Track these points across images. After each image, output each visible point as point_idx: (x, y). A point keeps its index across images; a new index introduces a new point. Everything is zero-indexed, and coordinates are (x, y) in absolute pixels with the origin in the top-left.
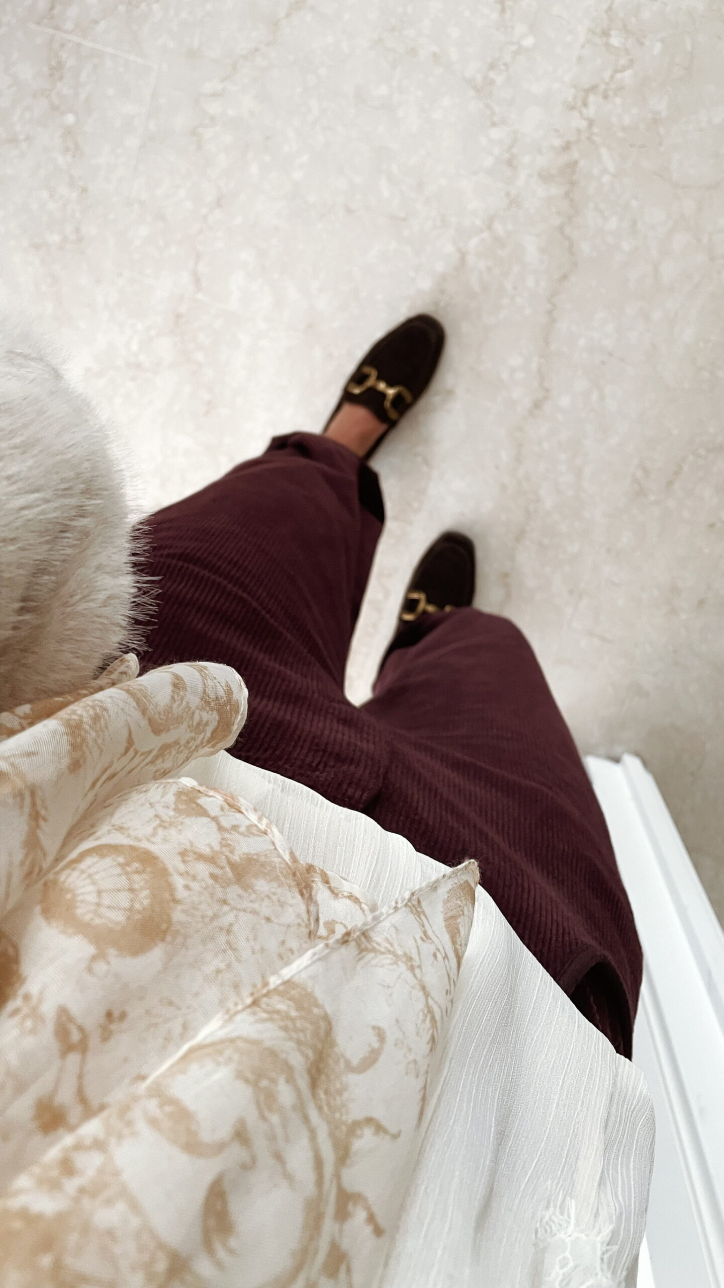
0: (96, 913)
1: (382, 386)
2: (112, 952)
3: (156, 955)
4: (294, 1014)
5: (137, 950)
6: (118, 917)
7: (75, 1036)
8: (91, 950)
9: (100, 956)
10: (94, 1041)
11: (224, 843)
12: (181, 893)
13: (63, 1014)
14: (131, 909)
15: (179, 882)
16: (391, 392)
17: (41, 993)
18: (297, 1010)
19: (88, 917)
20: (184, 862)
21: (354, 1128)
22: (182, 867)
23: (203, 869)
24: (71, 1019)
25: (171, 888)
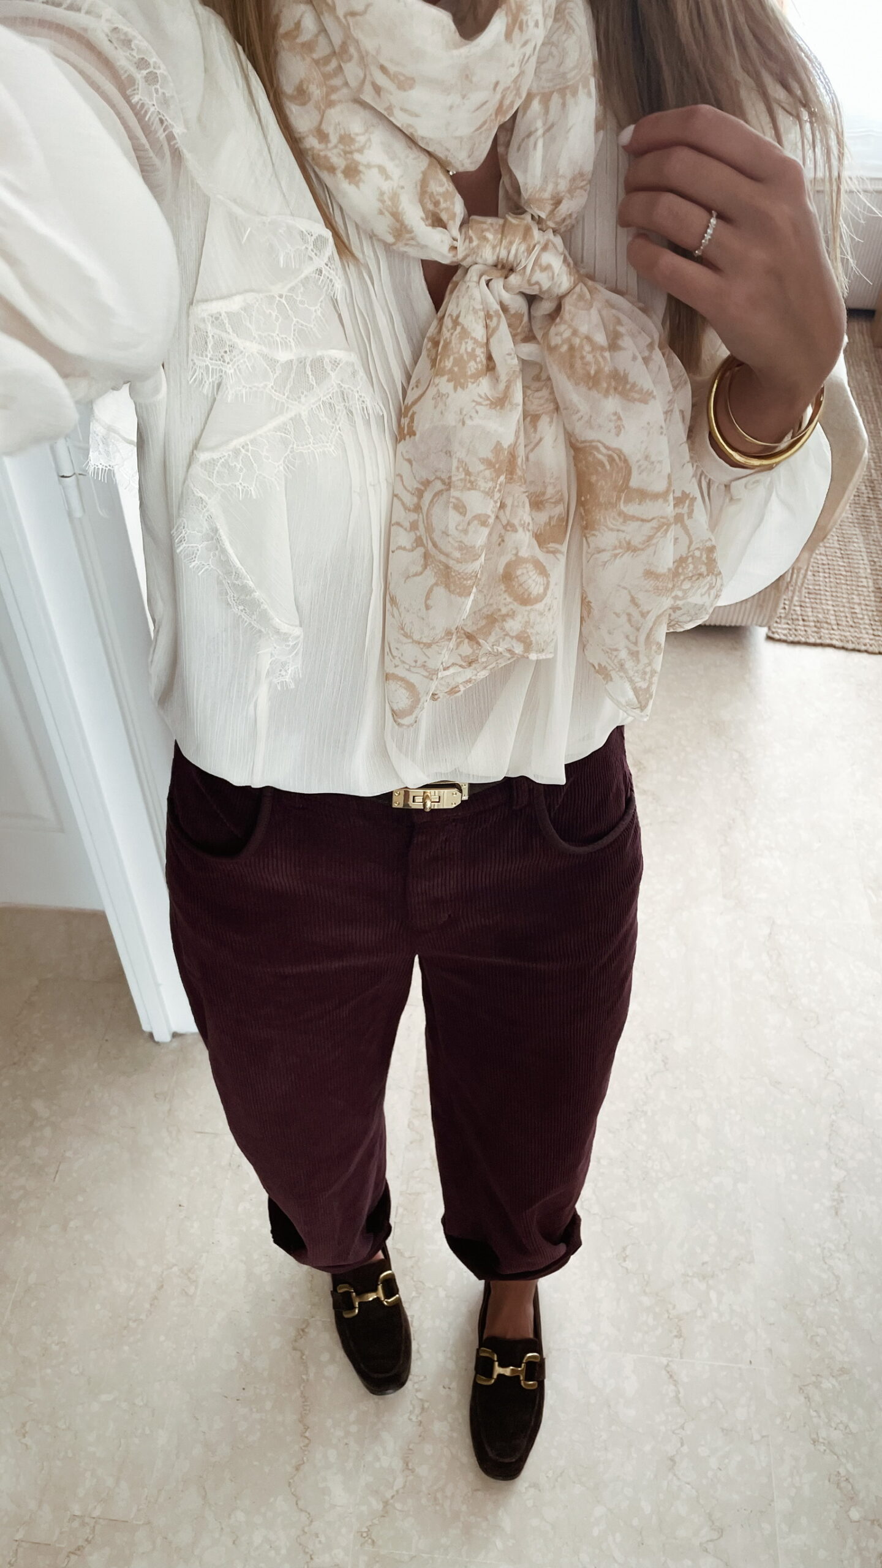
0: (526, 568)
1: (507, 1371)
2: (514, 558)
3: (501, 570)
4: (465, 582)
5: (508, 565)
6: (519, 572)
7: (508, 528)
8: (520, 554)
9: (516, 554)
10: (503, 531)
11: (502, 629)
12: (506, 596)
13: (516, 531)
14: (517, 577)
15: (509, 600)
16: (498, 1370)
17: (526, 534)
18: (465, 585)
19: (527, 565)
20: (512, 609)
21: (425, 566)
22: (511, 606)
23: (504, 611)
24: (513, 531)
25: (510, 595)
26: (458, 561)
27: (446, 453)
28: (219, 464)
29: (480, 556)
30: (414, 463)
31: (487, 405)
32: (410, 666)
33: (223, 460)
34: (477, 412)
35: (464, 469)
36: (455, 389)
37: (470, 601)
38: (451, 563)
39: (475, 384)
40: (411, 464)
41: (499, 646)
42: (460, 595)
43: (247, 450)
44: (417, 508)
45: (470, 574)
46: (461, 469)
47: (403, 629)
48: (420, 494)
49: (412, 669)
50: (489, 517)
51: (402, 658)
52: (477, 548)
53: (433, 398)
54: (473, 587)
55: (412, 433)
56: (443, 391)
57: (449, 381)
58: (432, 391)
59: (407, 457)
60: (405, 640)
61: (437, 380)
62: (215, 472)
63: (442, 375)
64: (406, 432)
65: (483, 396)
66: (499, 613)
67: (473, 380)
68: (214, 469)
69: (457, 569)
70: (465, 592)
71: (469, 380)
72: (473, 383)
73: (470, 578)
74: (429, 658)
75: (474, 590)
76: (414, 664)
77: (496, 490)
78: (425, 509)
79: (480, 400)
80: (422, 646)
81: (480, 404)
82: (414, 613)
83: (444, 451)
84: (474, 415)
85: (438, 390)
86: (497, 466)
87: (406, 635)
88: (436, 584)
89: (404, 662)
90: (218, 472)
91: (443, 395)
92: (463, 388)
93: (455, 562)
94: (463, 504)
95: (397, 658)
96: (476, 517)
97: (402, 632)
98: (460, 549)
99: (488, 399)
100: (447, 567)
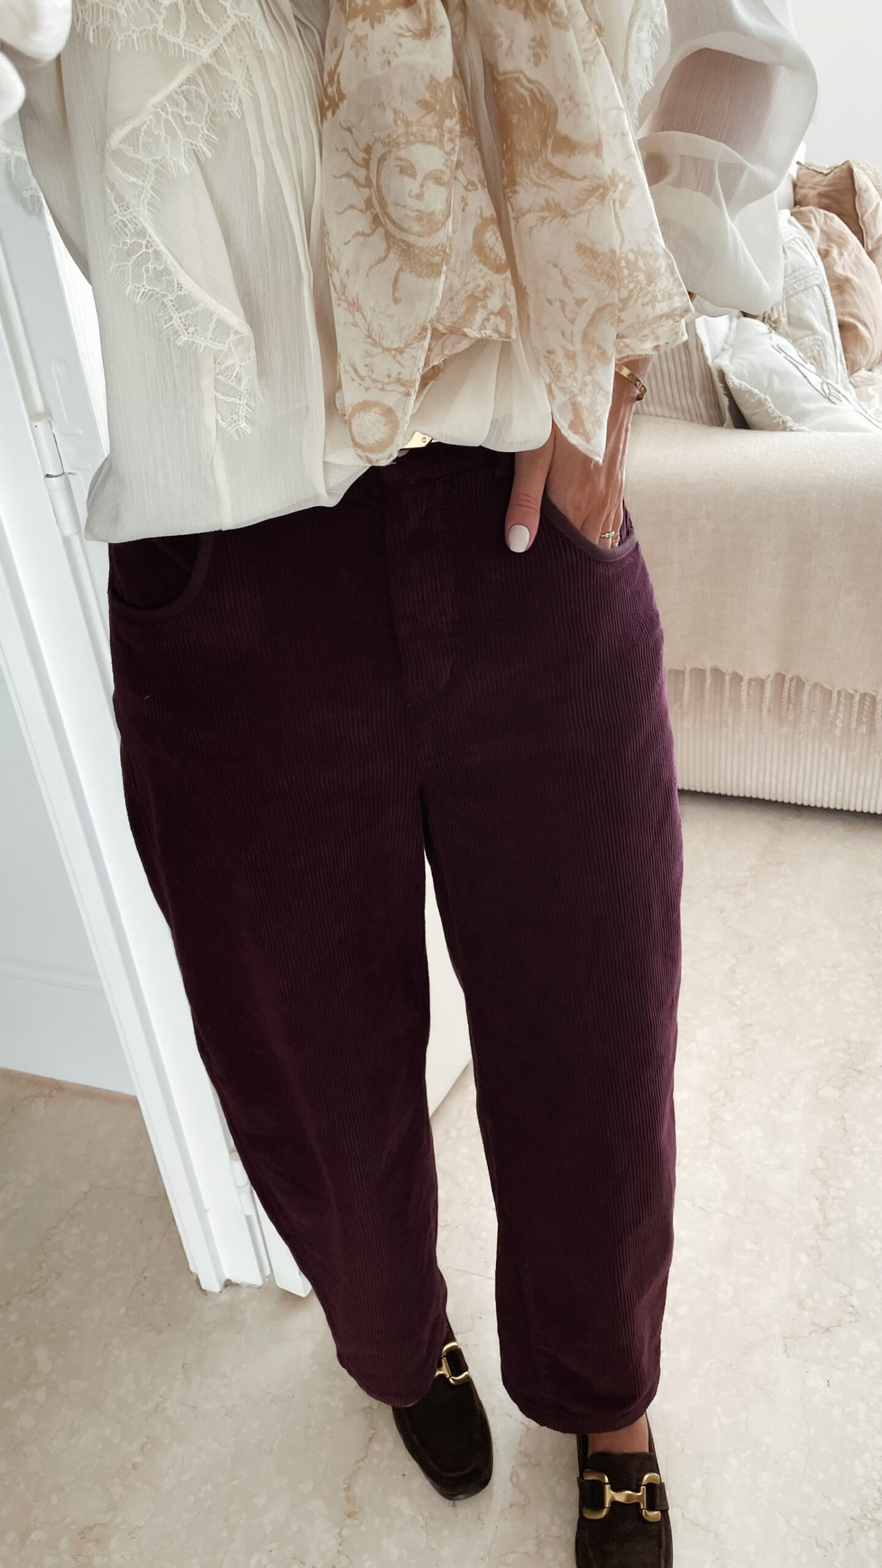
1: (622, 1497)
21: (388, 250)
26: (420, 235)
27: (379, 106)
28: (142, 134)
29: (444, 224)
30: (353, 130)
31: (410, 36)
32: (383, 384)
33: (145, 127)
34: (400, 45)
35: (403, 121)
36: (373, 27)
37: (440, 284)
38: (412, 239)
39: (393, 16)
40: (351, 132)
41: (485, 329)
42: (428, 276)
43: (167, 113)
44: (368, 183)
45: (437, 248)
46: (399, 122)
47: (369, 337)
48: (366, 163)
49: (386, 387)
50: (442, 172)
51: (373, 377)
52: (437, 213)
53: (353, 47)
54: (442, 266)
55: (342, 97)
56: (360, 32)
57: (364, 19)
58: (349, 39)
59: (346, 127)
60: (376, 350)
61: (351, 25)
62: (140, 144)
63: (357, 16)
64: (337, 99)
65: (404, 26)
66: (480, 289)
67: (389, 11)
68: (138, 141)
69: (420, 245)
70: (434, 271)
71: (386, 11)
72: (390, 14)
73: (437, 254)
74: (403, 366)
75: (444, 268)
76: (386, 380)
77: (446, 139)
78: (375, 183)
79: (399, 31)
80: (393, 352)
81: (401, 35)
82: (381, 312)
83: (377, 103)
84: (398, 50)
85: (356, 35)
86: (438, 107)
87: (375, 344)
88: (401, 269)
89: (375, 381)
90: (143, 143)
91: (362, 37)
92: (380, 22)
93: (416, 237)
94: (411, 164)
95: (367, 379)
96: (429, 176)
97: (370, 340)
98: (419, 219)
99: (409, 30)
100: (408, 245)
